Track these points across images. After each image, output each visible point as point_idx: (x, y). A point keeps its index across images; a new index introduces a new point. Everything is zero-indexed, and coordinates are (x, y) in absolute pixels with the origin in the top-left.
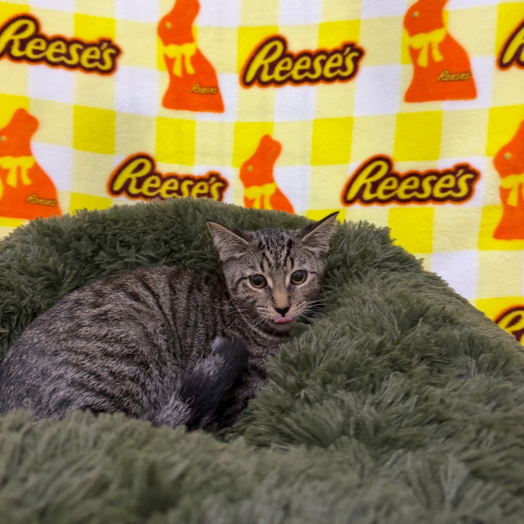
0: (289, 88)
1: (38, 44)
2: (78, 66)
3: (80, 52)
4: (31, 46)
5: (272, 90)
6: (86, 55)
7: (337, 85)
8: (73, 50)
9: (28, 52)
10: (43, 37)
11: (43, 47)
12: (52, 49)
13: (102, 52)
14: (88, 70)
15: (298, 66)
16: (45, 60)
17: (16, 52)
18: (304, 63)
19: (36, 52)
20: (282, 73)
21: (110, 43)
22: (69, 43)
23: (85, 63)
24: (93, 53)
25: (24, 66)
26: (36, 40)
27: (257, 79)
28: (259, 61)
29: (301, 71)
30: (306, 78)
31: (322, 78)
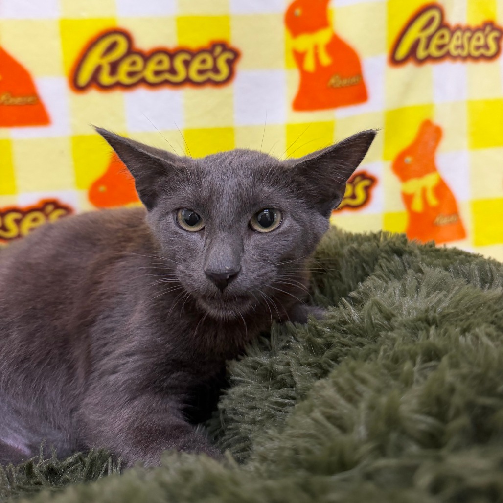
0: (142, 93)
5: (118, 96)
15: (152, 66)
18: (160, 62)
20: (131, 74)
27: (95, 81)
28: (94, 59)
29: (157, 73)
30: (166, 81)
31: (189, 82)
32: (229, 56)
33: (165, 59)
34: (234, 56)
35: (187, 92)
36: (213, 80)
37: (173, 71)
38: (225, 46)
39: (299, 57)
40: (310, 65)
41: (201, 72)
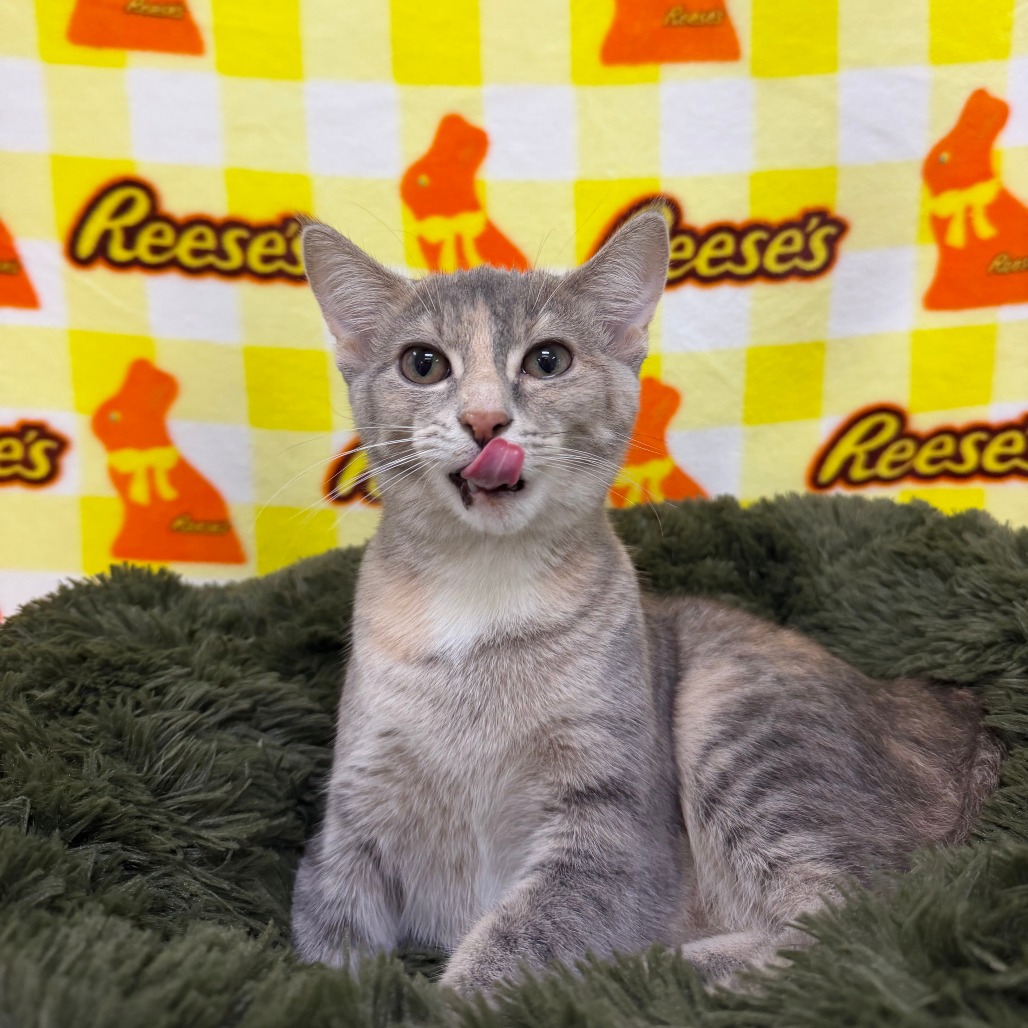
0: (689, 292)
1: (159, 234)
2: (243, 271)
3: (243, 244)
4: (145, 239)
6: (257, 248)
7: (793, 287)
8: (230, 240)
9: (142, 250)
10: (167, 220)
11: (168, 238)
12: (188, 242)
13: (289, 241)
14: (265, 278)
15: (708, 251)
16: (174, 264)
17: (118, 252)
18: (720, 245)
19: (156, 250)
22: (221, 227)
23: (256, 264)
24: (270, 244)
25: (135, 280)
26: (154, 227)
29: (714, 262)
30: (727, 273)
31: (761, 273)
32: (830, 230)
33: (729, 240)
34: (837, 229)
35: (760, 289)
36: (800, 269)
37: (739, 258)
38: (824, 216)
39: (940, 225)
40: (957, 237)
41: (782, 259)
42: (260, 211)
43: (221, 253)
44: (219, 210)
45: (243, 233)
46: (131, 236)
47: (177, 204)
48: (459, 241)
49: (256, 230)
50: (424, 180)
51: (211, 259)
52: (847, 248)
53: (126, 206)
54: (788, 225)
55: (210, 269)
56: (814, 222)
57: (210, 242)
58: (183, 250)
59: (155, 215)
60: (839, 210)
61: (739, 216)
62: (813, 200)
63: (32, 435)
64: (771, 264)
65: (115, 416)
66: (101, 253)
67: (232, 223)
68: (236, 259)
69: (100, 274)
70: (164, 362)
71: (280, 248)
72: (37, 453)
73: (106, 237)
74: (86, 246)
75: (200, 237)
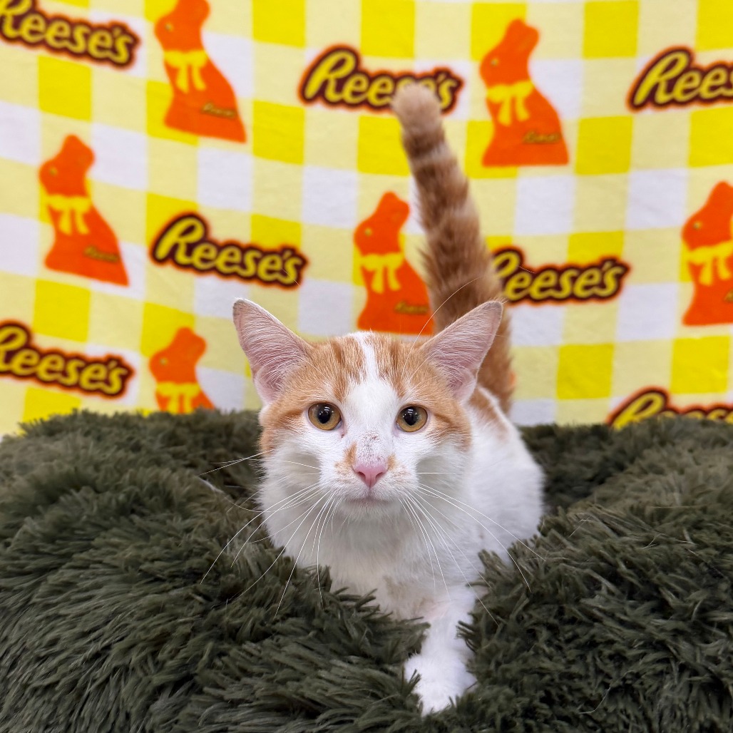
0: (525, 308)
1: (207, 251)
2: (255, 278)
3: (257, 261)
4: (198, 252)
6: (265, 264)
7: (592, 306)
8: (249, 258)
9: (196, 259)
10: (213, 243)
11: (212, 254)
12: (224, 257)
13: (284, 262)
14: (267, 283)
15: (539, 283)
16: (215, 270)
17: (181, 258)
18: (547, 279)
20: (517, 291)
21: (294, 252)
22: (244, 250)
23: (263, 274)
24: (273, 262)
25: (189, 277)
26: (204, 246)
30: (552, 296)
31: (573, 297)
32: (618, 270)
33: (553, 276)
34: (622, 269)
36: (598, 295)
37: (558, 287)
38: (614, 262)
42: (269, 242)
43: (243, 265)
44: (245, 238)
45: (257, 254)
46: (190, 249)
47: (220, 233)
48: (385, 272)
49: (266, 253)
50: (369, 231)
51: (236, 269)
52: (630, 283)
53: (190, 230)
54: (591, 267)
55: (235, 275)
56: (607, 265)
57: (237, 258)
58: (220, 263)
59: (205, 239)
60: (625, 257)
61: (560, 260)
62: (608, 251)
63: (113, 364)
64: (579, 292)
65: (164, 361)
66: (171, 256)
67: (251, 248)
68: (251, 270)
69: (168, 271)
70: (199, 331)
71: (278, 266)
72: (115, 377)
73: (175, 248)
74: (163, 251)
75: (232, 254)
